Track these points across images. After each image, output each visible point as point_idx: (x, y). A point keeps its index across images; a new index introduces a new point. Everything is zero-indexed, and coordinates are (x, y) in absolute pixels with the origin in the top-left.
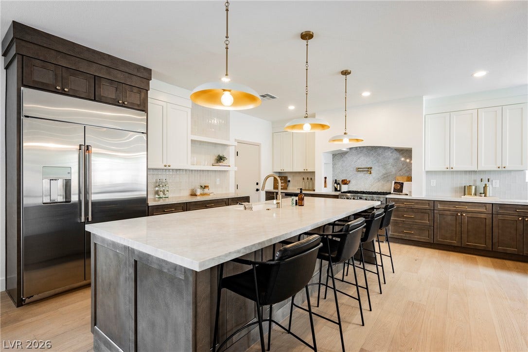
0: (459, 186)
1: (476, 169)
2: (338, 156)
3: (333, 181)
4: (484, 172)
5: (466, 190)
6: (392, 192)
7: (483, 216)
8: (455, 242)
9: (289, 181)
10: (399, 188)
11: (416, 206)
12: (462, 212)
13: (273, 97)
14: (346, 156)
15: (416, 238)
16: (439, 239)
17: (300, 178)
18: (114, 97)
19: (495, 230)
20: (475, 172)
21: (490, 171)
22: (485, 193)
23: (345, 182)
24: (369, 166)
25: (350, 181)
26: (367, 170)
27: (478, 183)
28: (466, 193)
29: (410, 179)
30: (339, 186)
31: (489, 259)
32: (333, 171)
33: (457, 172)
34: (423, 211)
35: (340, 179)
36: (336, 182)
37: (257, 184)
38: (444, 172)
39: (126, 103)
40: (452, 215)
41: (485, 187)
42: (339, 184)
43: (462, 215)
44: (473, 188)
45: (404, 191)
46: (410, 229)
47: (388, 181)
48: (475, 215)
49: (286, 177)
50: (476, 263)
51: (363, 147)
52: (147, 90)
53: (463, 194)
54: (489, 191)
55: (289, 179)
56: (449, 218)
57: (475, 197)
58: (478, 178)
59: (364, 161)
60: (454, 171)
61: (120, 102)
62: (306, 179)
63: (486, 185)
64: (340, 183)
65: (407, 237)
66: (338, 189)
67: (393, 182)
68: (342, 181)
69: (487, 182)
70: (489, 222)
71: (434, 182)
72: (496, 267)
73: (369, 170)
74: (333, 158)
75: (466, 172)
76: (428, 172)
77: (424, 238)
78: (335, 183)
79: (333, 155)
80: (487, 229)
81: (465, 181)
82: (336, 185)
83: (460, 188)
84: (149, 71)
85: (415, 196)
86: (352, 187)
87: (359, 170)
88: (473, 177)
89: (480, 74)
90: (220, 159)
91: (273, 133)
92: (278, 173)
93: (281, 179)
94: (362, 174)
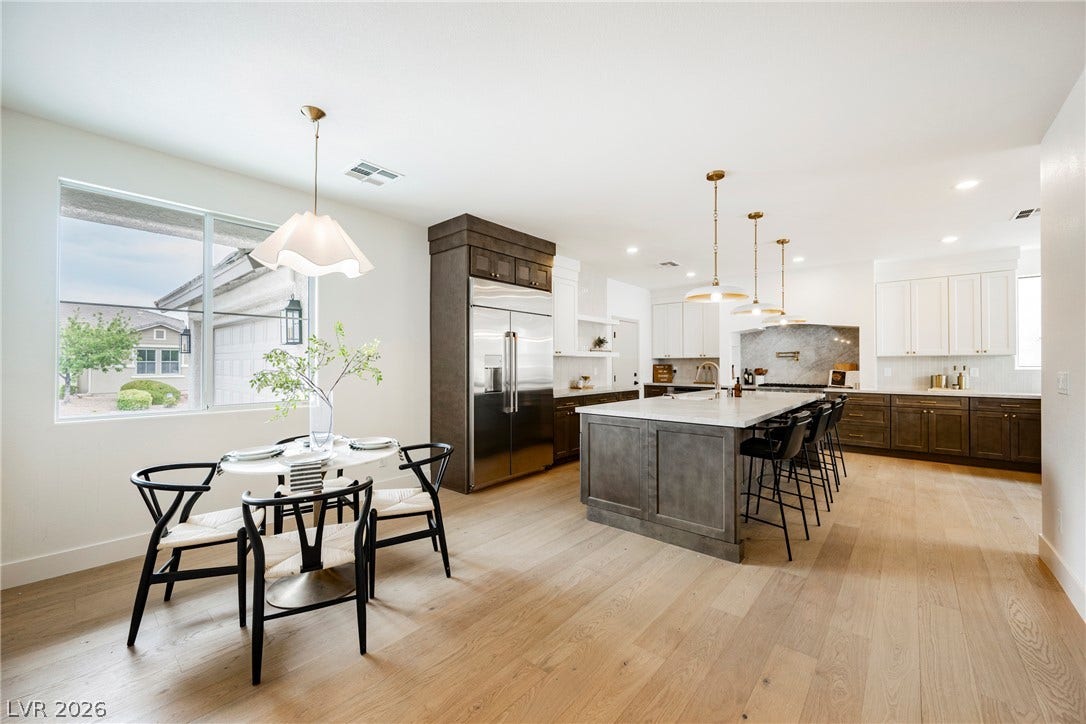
0: (923, 375)
1: (946, 354)
2: (750, 336)
3: (742, 370)
4: (958, 358)
5: (933, 381)
6: (830, 384)
7: (957, 413)
8: (919, 447)
9: (675, 371)
10: (840, 379)
11: (866, 402)
12: (928, 409)
13: (674, 265)
14: (761, 336)
15: (866, 443)
16: (898, 443)
17: (691, 367)
18: (528, 279)
19: (974, 431)
20: (945, 358)
21: (966, 357)
22: (959, 384)
23: (760, 372)
24: (795, 351)
25: (766, 371)
26: (792, 355)
27: (951, 372)
28: (934, 384)
29: (856, 367)
30: (750, 377)
31: (966, 467)
32: (742, 356)
33: (922, 358)
34: (875, 409)
35: (752, 368)
36: (746, 372)
37: (635, 375)
38: (902, 358)
39: (537, 284)
40: (915, 412)
41: (960, 378)
42: (751, 374)
43: (929, 412)
44: (944, 378)
45: (847, 383)
46: (859, 431)
47: (823, 370)
48: (945, 412)
49: (670, 366)
50: (949, 470)
53: (929, 385)
54: (965, 381)
55: (675, 368)
56: (911, 416)
57: (947, 390)
58: (950, 365)
59: (787, 344)
60: (916, 357)
61: (533, 283)
62: (702, 368)
63: (960, 374)
64: (752, 372)
65: (854, 442)
66: (750, 381)
67: (831, 372)
68: (756, 370)
69: (962, 371)
70: (964, 421)
71: (888, 371)
72: (974, 474)
73: (795, 355)
74: (741, 341)
75: (933, 358)
76: (879, 358)
77: (877, 442)
79: (741, 335)
80: (963, 428)
81: (932, 369)
82: (746, 376)
83: (927, 378)
84: (553, 245)
85: (864, 388)
86: (770, 379)
87: (779, 355)
88: (943, 364)
89: (950, 240)
90: (600, 342)
91: (652, 307)
92: (660, 360)
93: (664, 369)
94: (785, 361)
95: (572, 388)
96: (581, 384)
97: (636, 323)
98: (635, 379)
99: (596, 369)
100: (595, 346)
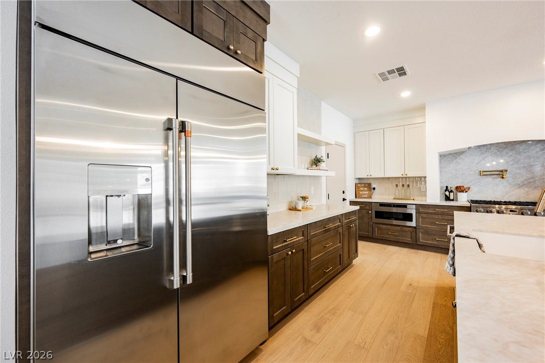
2: (445, 157)
3: (441, 188)
9: (374, 189)
14: (462, 156)
17: (390, 185)
18: (222, 38)
23: (460, 189)
24: (501, 169)
25: (469, 188)
26: (497, 173)
30: (451, 194)
35: (453, 185)
36: (447, 189)
37: (344, 192)
39: (239, 52)
42: (451, 191)
47: (536, 187)
49: (370, 184)
51: (491, 144)
52: (264, 40)
55: (373, 186)
59: (492, 162)
61: (232, 47)
62: (401, 186)
64: (453, 189)
66: (452, 198)
68: (457, 188)
73: (501, 174)
74: (440, 160)
78: (446, 191)
79: (440, 156)
82: (447, 193)
87: (484, 174)
90: (317, 162)
91: (354, 133)
92: (359, 179)
93: (365, 187)
94: (489, 179)
95: (290, 209)
96: (301, 204)
97: (343, 146)
98: (343, 196)
99: (312, 188)
100: (312, 165)
